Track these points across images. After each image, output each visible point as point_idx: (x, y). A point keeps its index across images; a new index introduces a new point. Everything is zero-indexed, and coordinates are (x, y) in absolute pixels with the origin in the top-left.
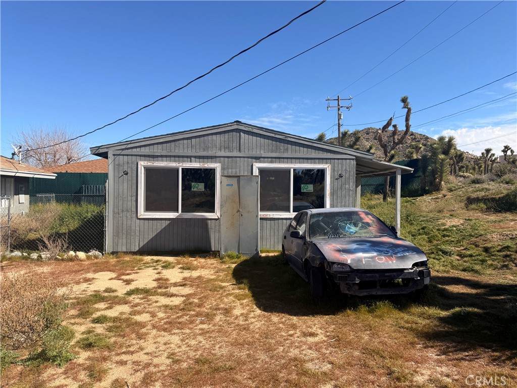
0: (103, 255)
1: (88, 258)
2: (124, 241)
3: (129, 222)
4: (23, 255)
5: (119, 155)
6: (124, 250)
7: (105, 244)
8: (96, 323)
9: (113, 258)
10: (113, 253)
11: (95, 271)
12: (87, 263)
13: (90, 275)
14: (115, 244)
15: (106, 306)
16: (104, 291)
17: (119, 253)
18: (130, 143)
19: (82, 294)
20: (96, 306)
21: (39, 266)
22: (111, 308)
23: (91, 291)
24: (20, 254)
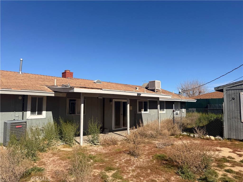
0: (223, 139)
1: (216, 139)
2: (234, 133)
3: (236, 124)
4: (187, 134)
5: (229, 90)
6: (235, 138)
7: (224, 134)
8: (227, 172)
9: (229, 142)
10: (228, 139)
11: (221, 147)
12: (215, 142)
13: (218, 148)
14: (229, 134)
15: (231, 165)
16: (227, 157)
17: (232, 139)
18: (235, 84)
19: (217, 157)
20: (226, 164)
21: (194, 140)
22: (234, 167)
23: (221, 156)
24: (186, 134)
